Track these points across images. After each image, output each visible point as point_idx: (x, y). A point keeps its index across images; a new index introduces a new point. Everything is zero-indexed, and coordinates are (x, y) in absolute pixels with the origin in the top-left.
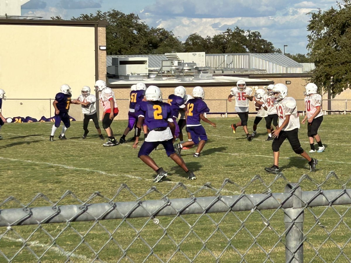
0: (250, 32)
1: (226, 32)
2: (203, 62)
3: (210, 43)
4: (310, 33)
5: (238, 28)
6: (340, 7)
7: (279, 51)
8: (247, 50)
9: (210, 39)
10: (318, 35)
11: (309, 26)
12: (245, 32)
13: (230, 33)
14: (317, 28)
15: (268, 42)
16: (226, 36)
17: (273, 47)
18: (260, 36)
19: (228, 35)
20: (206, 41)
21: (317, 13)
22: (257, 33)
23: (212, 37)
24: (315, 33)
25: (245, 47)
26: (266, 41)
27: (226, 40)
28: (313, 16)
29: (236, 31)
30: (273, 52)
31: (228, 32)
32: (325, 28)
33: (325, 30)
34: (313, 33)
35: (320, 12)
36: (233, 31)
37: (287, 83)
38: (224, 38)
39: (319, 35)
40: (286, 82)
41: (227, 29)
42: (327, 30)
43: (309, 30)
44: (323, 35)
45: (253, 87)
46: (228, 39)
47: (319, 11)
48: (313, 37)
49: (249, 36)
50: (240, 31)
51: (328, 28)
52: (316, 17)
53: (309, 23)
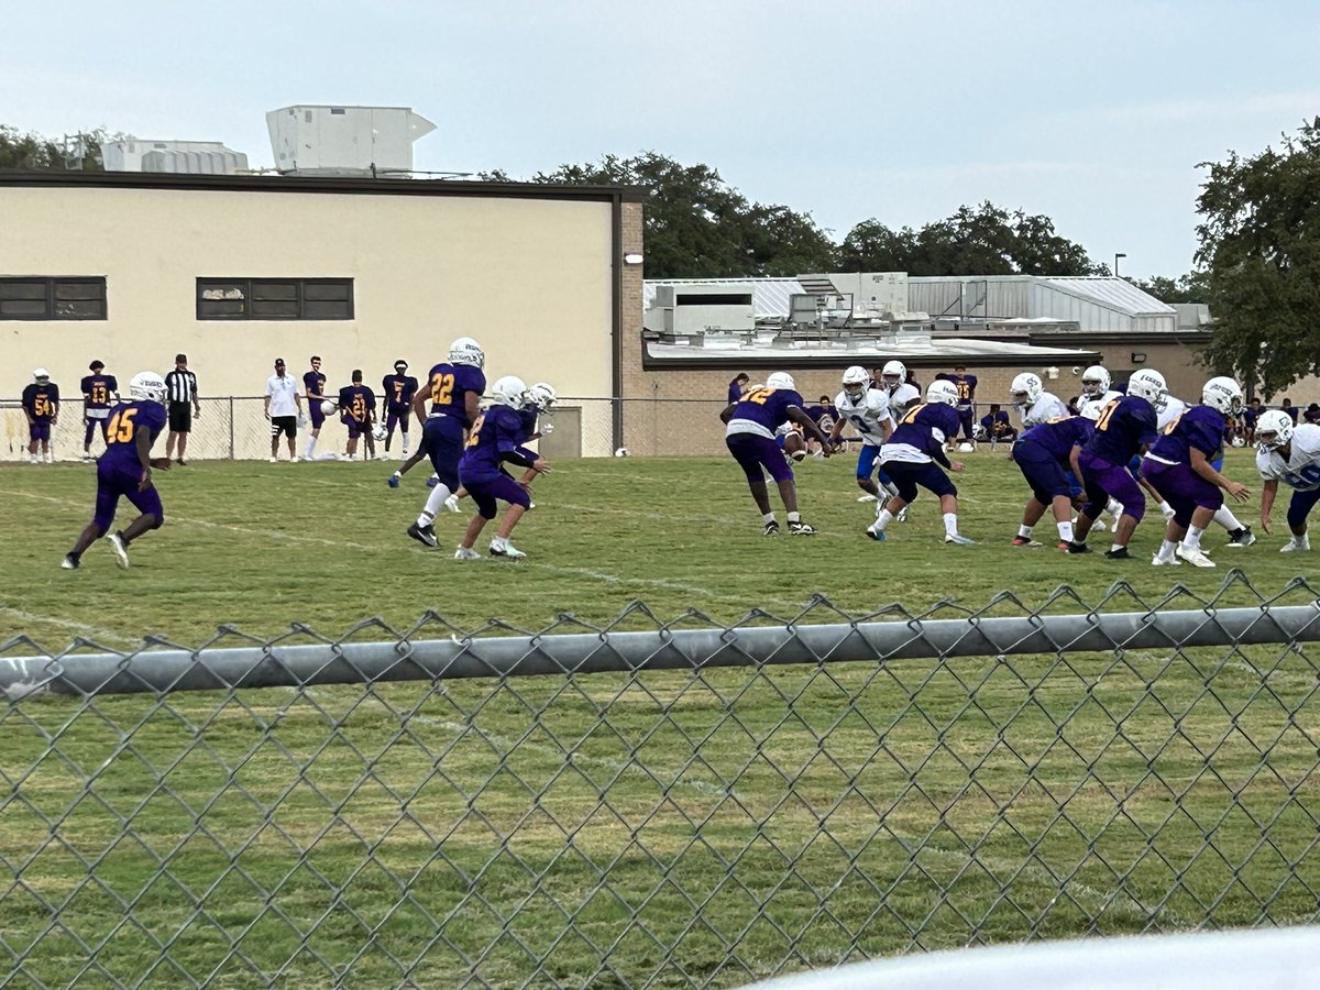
0: (1024, 218)
1: (956, 217)
2: (901, 299)
3: (911, 246)
4: (1204, 219)
5: (988, 205)
6: (1292, 149)
7: (1103, 271)
8: (1015, 267)
9: (910, 236)
10: (1227, 224)
11: (1203, 198)
12: (1010, 218)
13: (968, 220)
14: (1226, 207)
15: (1071, 245)
16: (957, 228)
17: (1085, 260)
18: (1052, 229)
19: (961, 225)
20: (900, 240)
21: (1225, 164)
22: (1043, 221)
23: (917, 230)
24: (1219, 219)
25: (1008, 258)
26: (1067, 242)
27: (957, 238)
28: (1214, 172)
29: (984, 214)
30: (1086, 272)
31: (962, 217)
32: (1248, 205)
33: (1247, 211)
34: (1212, 219)
35: (1233, 161)
36: (976, 214)
37: (1136, 359)
38: (950, 232)
39: (1230, 225)
40: (1133, 356)
41: (961, 209)
42: (1252, 211)
43: (1202, 211)
44: (1240, 227)
45: (1044, 370)
46: (962, 234)
47: (1231, 158)
48: (1212, 232)
49: (1021, 227)
50: (995, 213)
51: (1255, 208)
52: (1222, 173)
53: (1203, 191)
